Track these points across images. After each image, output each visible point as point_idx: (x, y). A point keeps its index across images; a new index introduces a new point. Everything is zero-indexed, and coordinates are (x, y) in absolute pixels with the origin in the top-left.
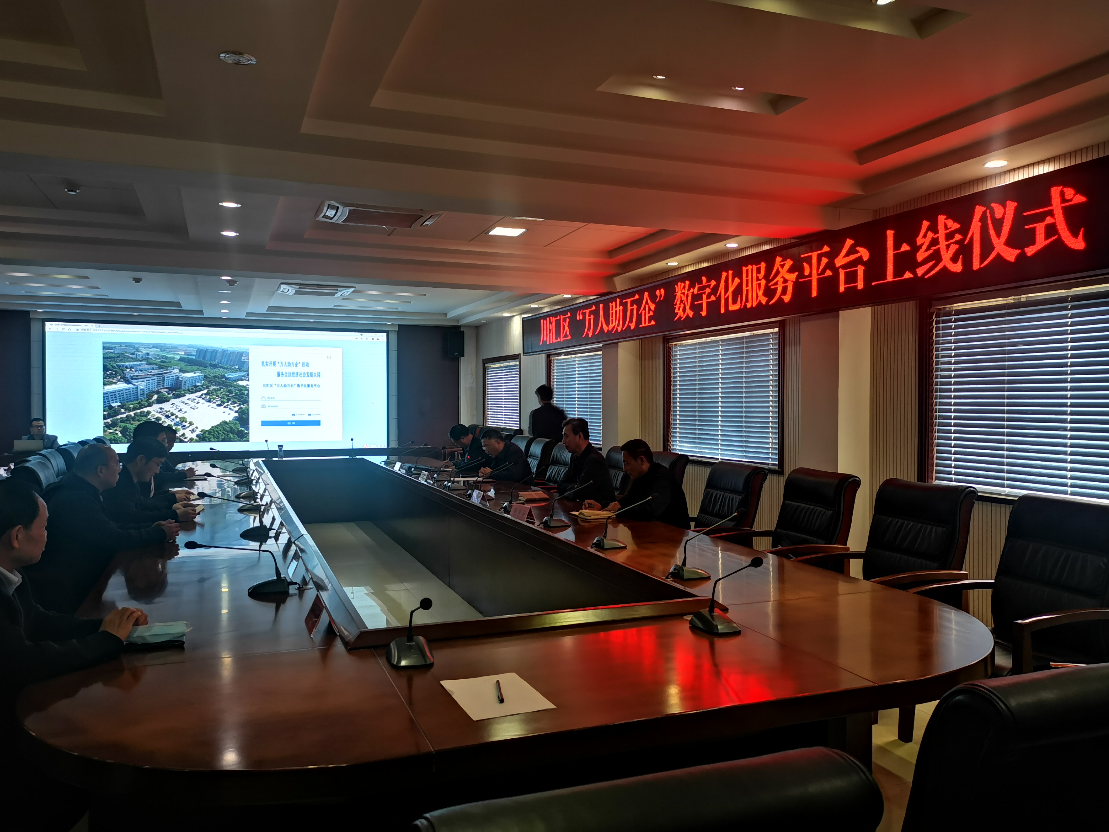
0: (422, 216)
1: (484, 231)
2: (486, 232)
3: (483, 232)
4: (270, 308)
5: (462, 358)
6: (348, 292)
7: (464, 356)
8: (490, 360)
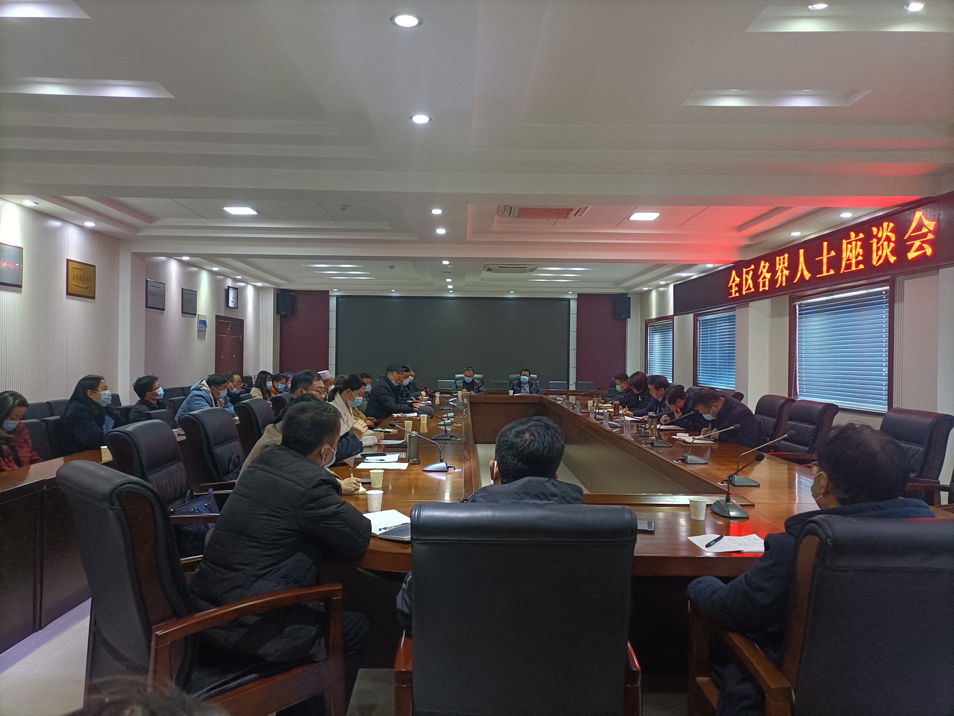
0: (573, 209)
1: (626, 216)
2: (628, 217)
3: (625, 218)
5: (629, 319)
7: (630, 318)
8: (651, 321)
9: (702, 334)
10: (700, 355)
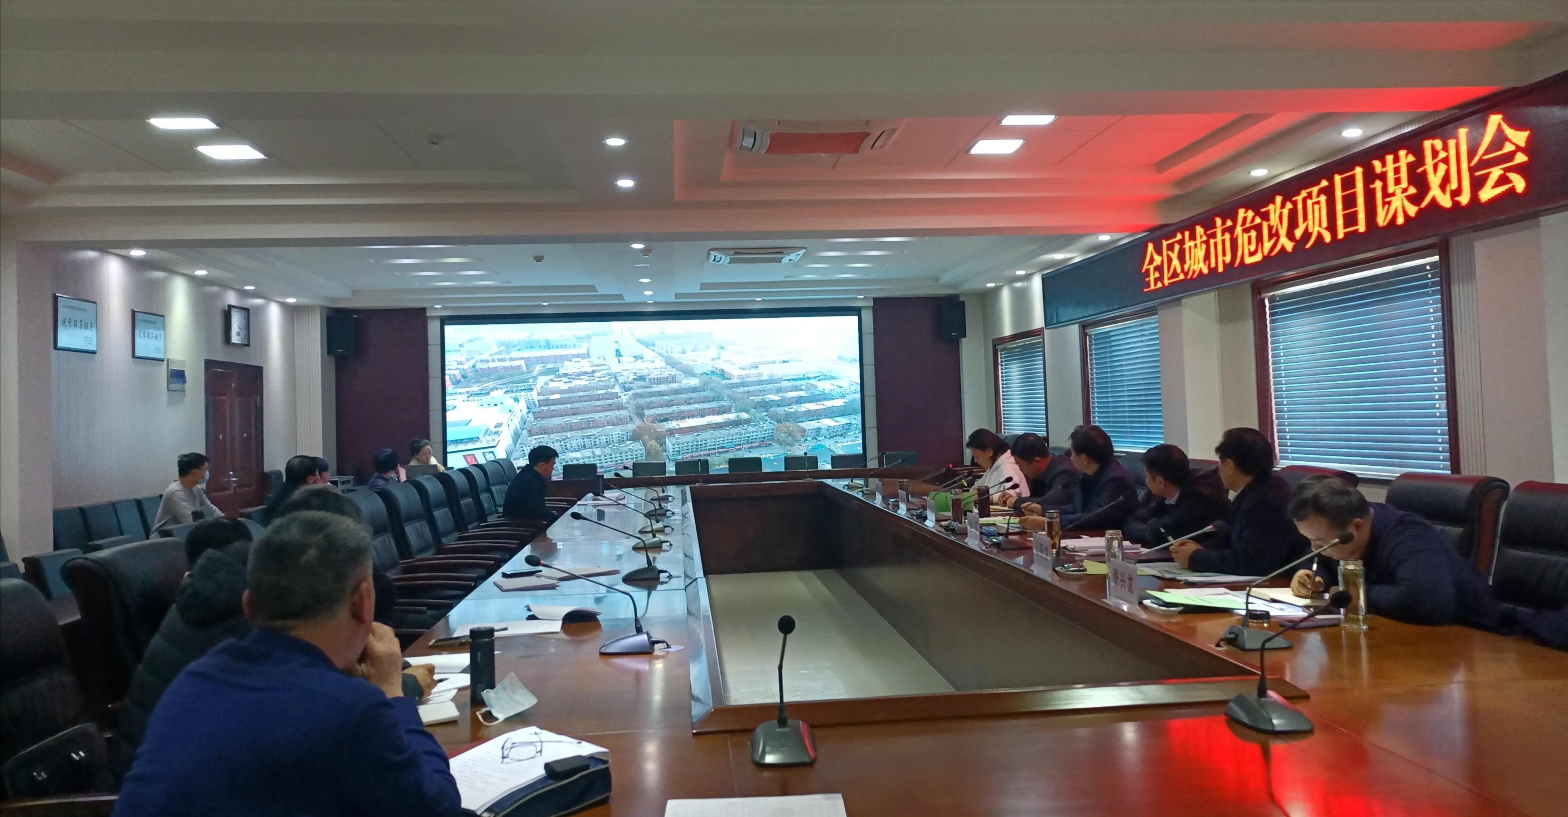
0: (869, 134)
1: (965, 147)
4: (703, 286)
5: (963, 339)
6: (798, 255)
7: (965, 336)
8: (1003, 340)
9: (1096, 359)
10: (1095, 397)
